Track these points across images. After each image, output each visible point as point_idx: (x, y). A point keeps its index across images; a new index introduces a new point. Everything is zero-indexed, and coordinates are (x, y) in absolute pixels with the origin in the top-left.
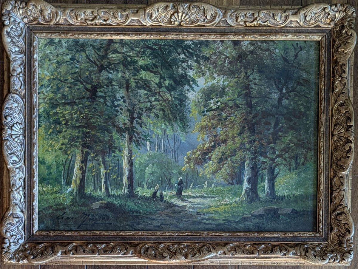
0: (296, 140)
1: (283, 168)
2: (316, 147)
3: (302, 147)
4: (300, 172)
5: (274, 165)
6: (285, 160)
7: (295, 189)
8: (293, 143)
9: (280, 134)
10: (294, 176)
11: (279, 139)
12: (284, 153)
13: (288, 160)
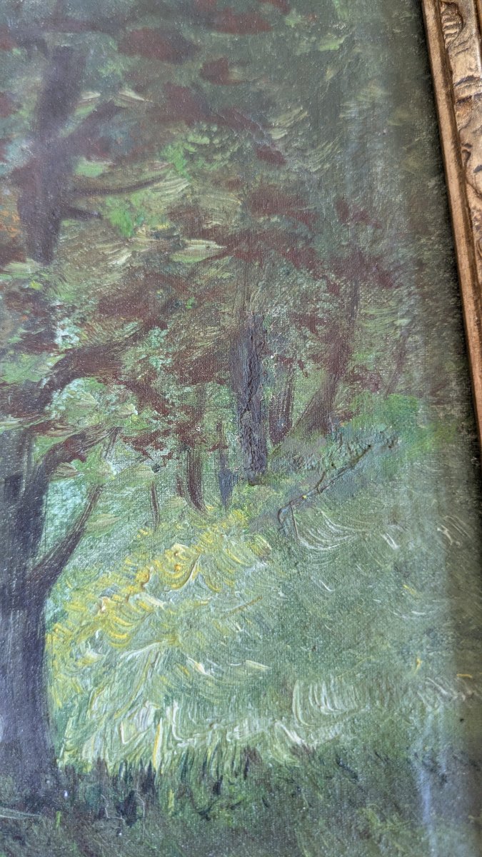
0: (232, 200)
1: (128, 477)
2: (431, 248)
3: (295, 258)
4: (296, 500)
5: (41, 446)
6: (144, 392)
7: (256, 691)
8: (205, 235)
9: (90, 168)
10: (238, 551)
11: (76, 213)
12: (130, 328)
13: (172, 392)
